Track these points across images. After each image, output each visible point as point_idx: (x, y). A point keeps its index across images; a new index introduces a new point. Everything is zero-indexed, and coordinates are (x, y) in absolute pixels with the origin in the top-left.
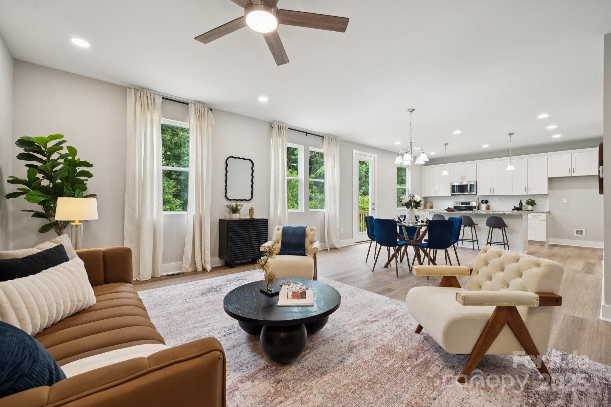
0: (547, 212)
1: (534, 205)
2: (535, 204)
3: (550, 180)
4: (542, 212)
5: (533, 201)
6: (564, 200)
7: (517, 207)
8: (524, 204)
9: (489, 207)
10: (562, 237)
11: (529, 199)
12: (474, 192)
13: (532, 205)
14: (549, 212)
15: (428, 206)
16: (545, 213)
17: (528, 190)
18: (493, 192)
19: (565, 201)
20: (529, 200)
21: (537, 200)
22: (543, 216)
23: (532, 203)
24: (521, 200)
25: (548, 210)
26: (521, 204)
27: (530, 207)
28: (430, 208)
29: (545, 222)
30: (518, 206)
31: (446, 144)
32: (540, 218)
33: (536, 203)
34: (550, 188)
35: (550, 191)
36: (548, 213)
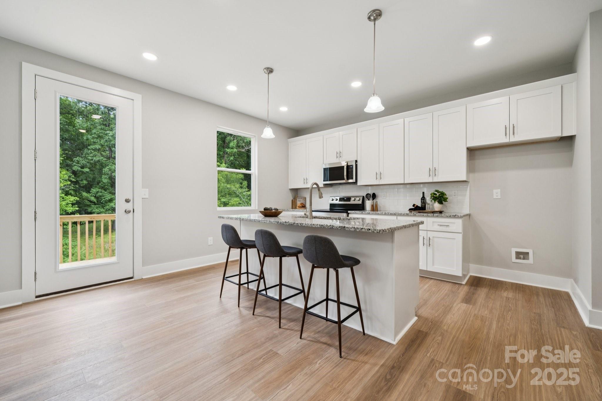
0: (465, 216)
1: (443, 202)
2: (445, 200)
3: (472, 152)
4: (455, 217)
5: (442, 194)
6: (495, 191)
7: (417, 206)
8: (428, 199)
9: (377, 205)
10: (490, 263)
11: (436, 191)
12: (352, 178)
13: (440, 202)
14: (469, 215)
15: (299, 203)
16: (461, 217)
17: (434, 174)
18: (381, 178)
19: (497, 193)
20: (436, 193)
21: (448, 192)
22: (457, 225)
23: (440, 198)
24: (423, 193)
25: (466, 211)
26: (423, 198)
27: (437, 206)
28: (300, 207)
29: (460, 237)
30: (419, 204)
31: (270, 71)
32: (452, 228)
33: (448, 198)
34: (471, 169)
35: (471, 175)
36: (468, 217)
